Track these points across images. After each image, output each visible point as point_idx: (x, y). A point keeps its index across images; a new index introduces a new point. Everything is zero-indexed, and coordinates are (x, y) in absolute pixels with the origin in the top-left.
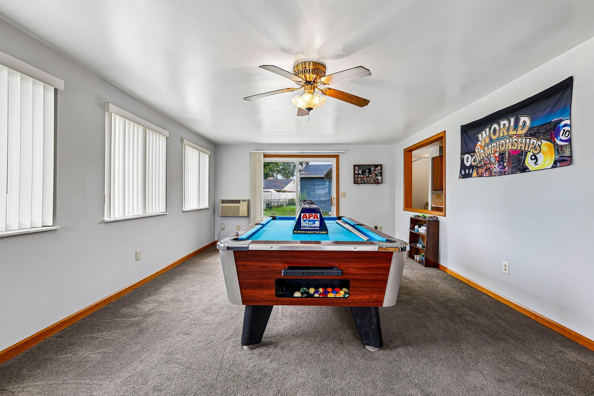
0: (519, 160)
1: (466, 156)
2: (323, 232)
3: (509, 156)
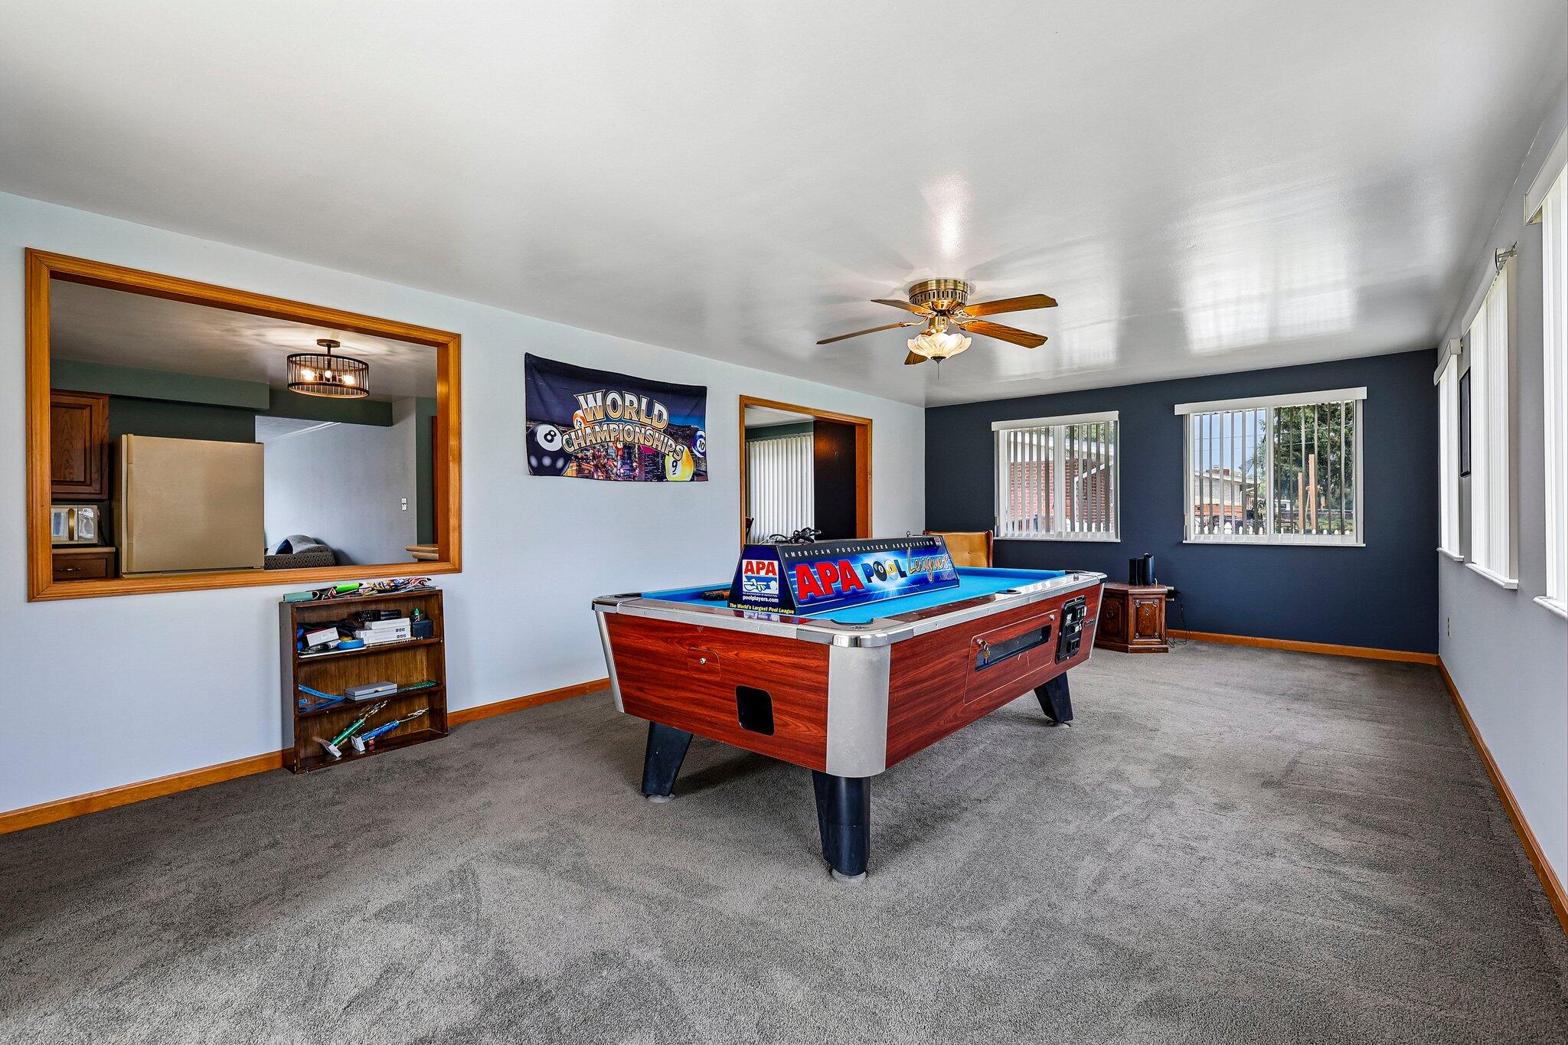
0: (655, 464)
1: (542, 430)
3: (640, 454)
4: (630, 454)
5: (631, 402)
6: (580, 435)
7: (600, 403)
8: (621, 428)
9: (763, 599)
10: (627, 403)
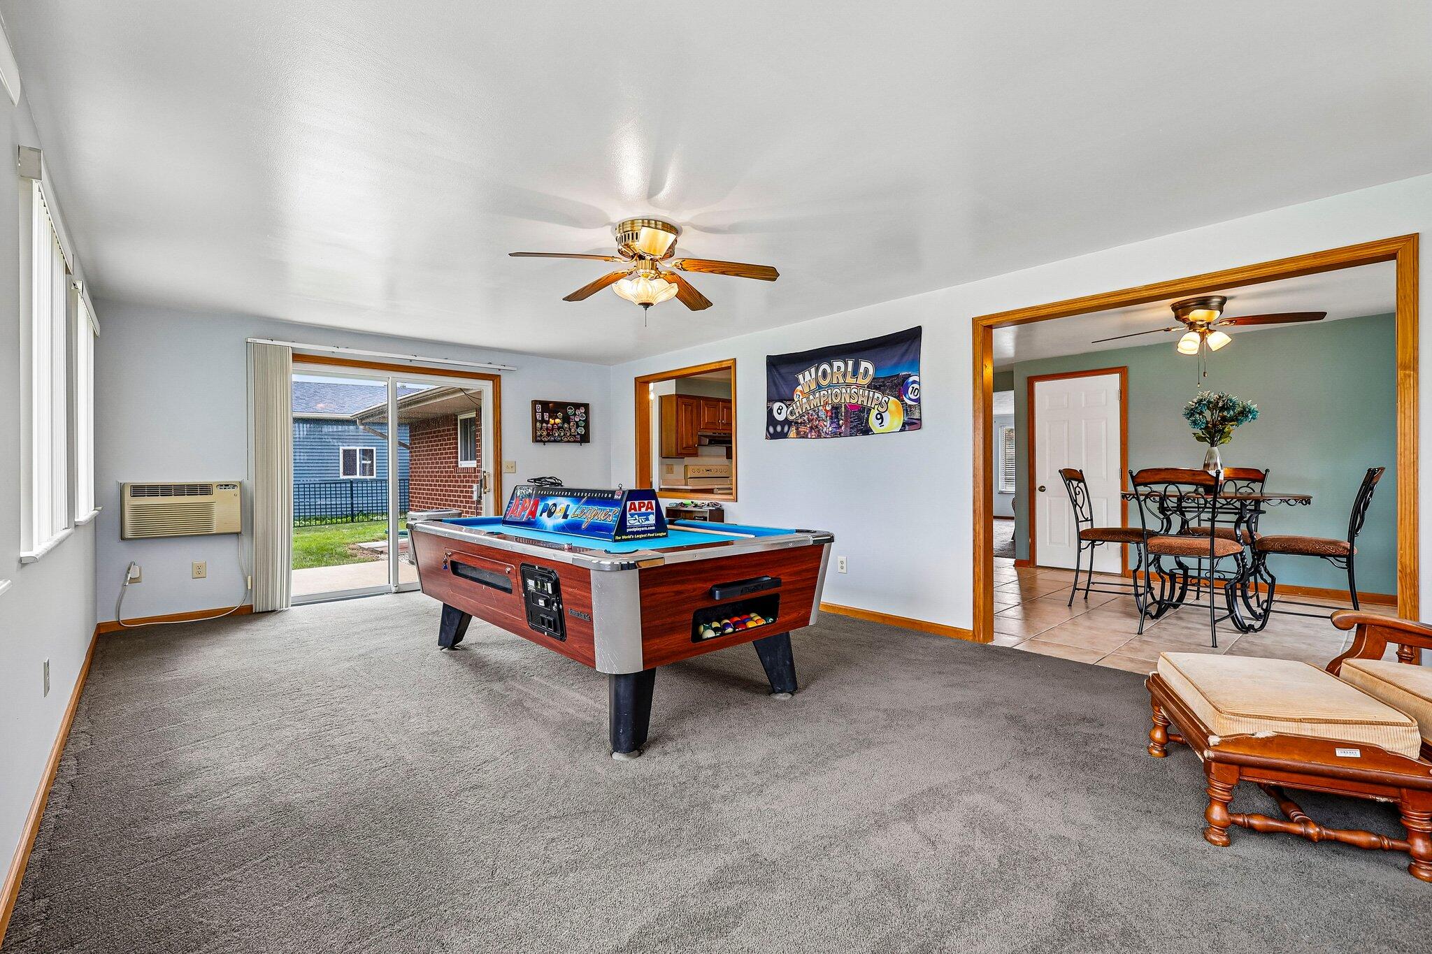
0: (860, 419)
1: (776, 406)
2: (661, 534)
3: (846, 412)
4: (837, 414)
5: (839, 368)
6: (798, 405)
7: (813, 376)
8: (830, 393)
10: (835, 370)
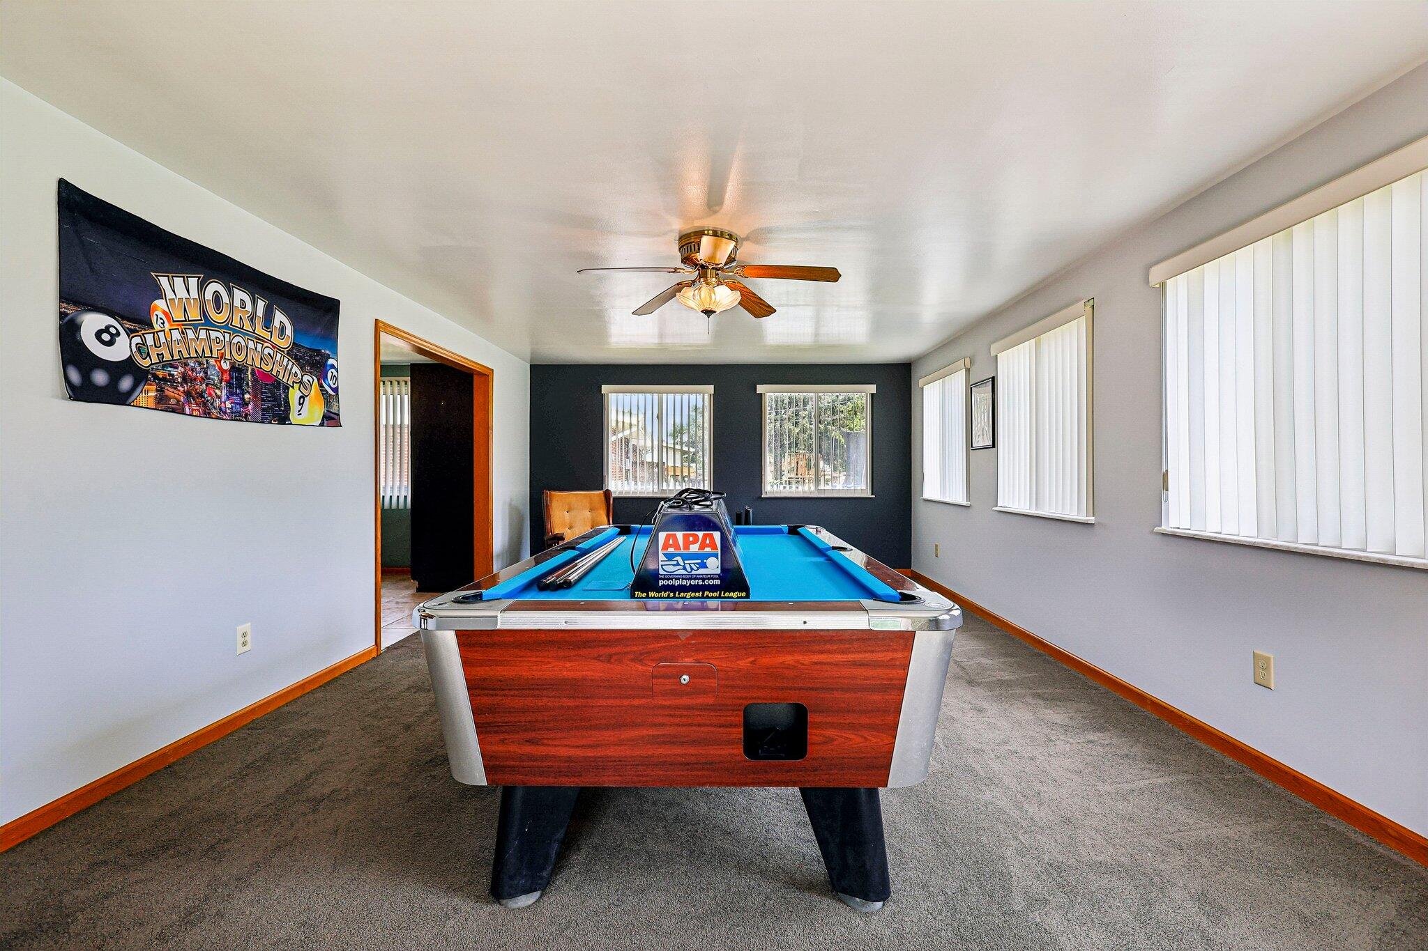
0: (276, 398)
3: (255, 381)
4: (240, 380)
6: (162, 340)
7: (194, 293)
8: (227, 339)
9: (693, 582)
10: (237, 303)
